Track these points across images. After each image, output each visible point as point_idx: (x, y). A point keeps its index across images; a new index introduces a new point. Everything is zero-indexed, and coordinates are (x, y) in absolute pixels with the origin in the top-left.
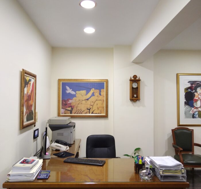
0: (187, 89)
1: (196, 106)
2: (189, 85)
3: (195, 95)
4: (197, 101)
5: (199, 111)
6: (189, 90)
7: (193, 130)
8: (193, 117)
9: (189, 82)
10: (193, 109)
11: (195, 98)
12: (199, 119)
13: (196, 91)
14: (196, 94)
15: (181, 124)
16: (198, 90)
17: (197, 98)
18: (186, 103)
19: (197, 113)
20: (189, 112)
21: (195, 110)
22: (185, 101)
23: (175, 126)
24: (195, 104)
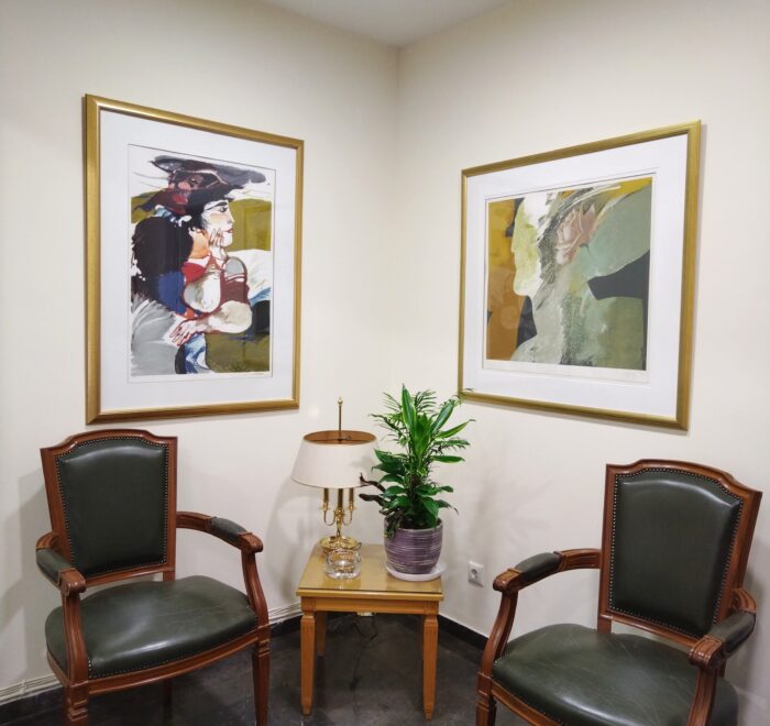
0: (144, 203)
1: (194, 305)
2: (159, 181)
3: (190, 241)
4: (199, 274)
5: (210, 335)
6: (160, 211)
7: (174, 439)
8: (182, 366)
9: (158, 162)
10: (179, 319)
11: (191, 260)
12: (212, 374)
13: (198, 223)
14: (195, 234)
15: (106, 409)
16: (206, 215)
17: (203, 263)
18: (141, 288)
19: (201, 342)
20: (159, 337)
21: (192, 327)
22: (136, 271)
23: (75, 423)
24: (189, 295)
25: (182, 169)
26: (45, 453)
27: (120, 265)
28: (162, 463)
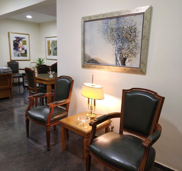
0: (14, 41)
1: (19, 50)
2: (15, 39)
3: (18, 44)
4: (19, 48)
5: (21, 53)
6: (15, 42)
7: (18, 62)
8: (18, 56)
9: (15, 37)
10: (18, 52)
11: (19, 46)
12: (21, 57)
13: (19, 43)
14: (19, 44)
15: (12, 59)
17: (20, 46)
18: (14, 49)
19: (20, 54)
20: (16, 53)
21: (19, 52)
22: (14, 47)
23: (9, 61)
24: (19, 49)
25: (17, 38)
26: (8, 63)
27: (12, 47)
28: (17, 65)
